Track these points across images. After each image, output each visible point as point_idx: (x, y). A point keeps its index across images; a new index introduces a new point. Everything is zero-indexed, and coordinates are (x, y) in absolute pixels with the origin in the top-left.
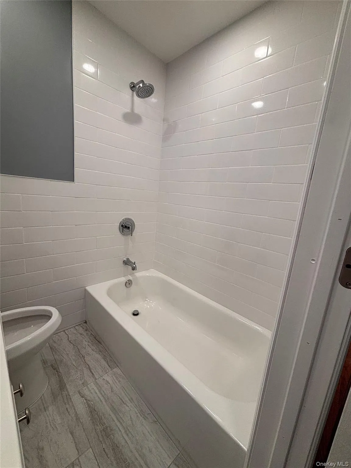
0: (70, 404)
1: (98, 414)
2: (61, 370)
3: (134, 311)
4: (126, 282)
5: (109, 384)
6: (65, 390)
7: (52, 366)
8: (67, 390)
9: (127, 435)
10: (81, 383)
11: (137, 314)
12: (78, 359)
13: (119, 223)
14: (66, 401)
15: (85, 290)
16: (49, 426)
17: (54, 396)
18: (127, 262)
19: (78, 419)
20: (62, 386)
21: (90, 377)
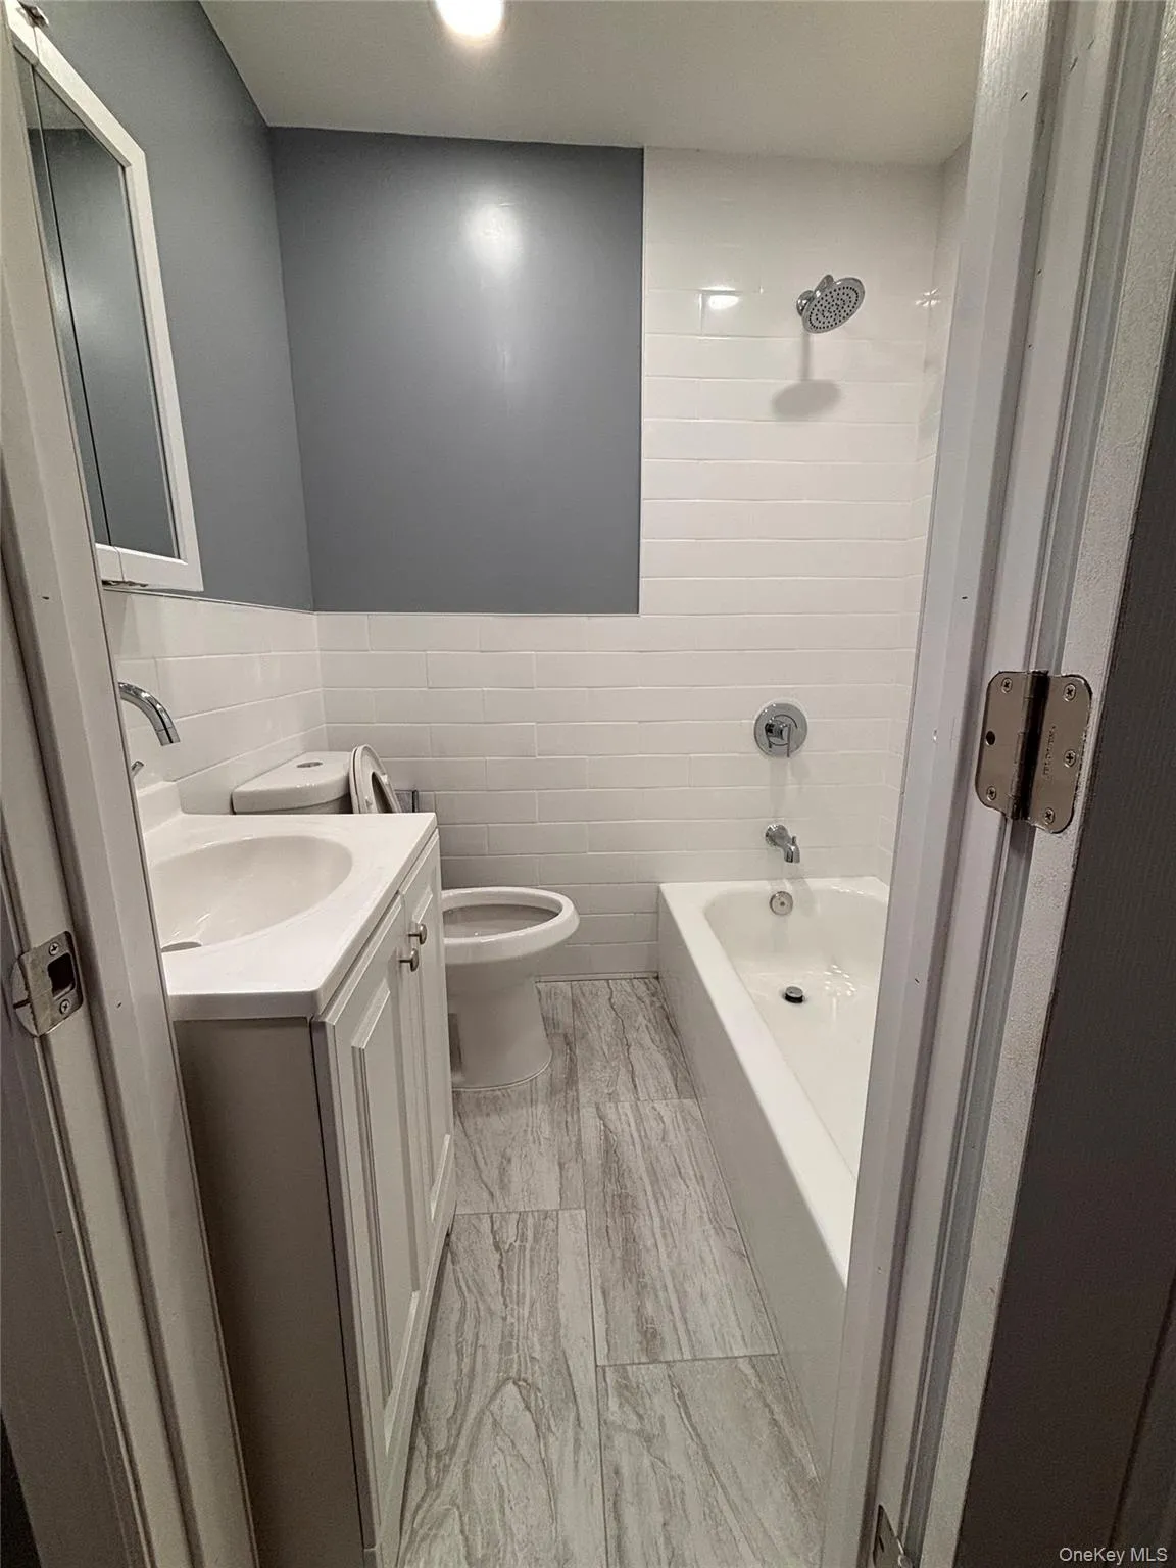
0: (575, 1116)
1: (620, 1163)
2: (577, 1052)
3: (788, 989)
4: (773, 897)
5: (663, 1122)
6: (574, 1088)
7: (565, 1036)
8: (576, 1090)
9: (664, 1236)
10: (606, 1091)
11: (799, 1000)
12: (617, 1045)
13: (756, 717)
14: (568, 1108)
15: (659, 891)
16: (529, 1132)
17: (553, 1091)
18: (776, 838)
19: (579, 1149)
20: (571, 1080)
21: (628, 1091)
